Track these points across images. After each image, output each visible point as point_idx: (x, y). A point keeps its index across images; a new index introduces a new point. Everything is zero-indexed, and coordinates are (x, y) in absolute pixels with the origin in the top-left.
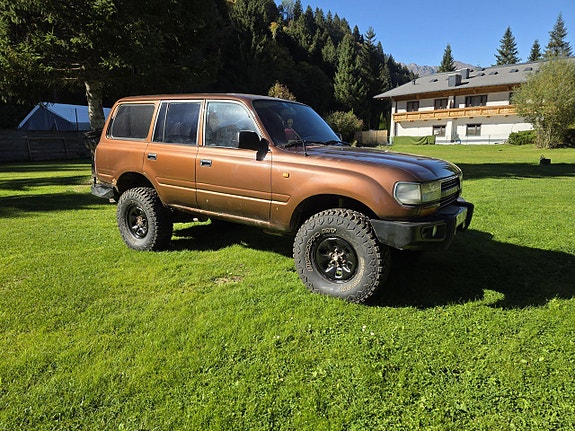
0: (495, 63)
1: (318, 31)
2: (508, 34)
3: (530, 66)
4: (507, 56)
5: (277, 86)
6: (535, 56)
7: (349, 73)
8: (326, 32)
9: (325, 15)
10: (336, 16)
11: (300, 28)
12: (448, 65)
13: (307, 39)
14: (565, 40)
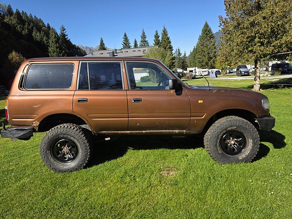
0: (122, 47)
1: (27, 24)
2: (125, 35)
3: (134, 49)
4: (126, 45)
5: (14, 53)
6: (136, 45)
7: (57, 48)
8: (32, 24)
9: (28, 15)
10: (35, 17)
11: (14, 21)
12: (102, 47)
13: (20, 27)
14: (146, 39)
